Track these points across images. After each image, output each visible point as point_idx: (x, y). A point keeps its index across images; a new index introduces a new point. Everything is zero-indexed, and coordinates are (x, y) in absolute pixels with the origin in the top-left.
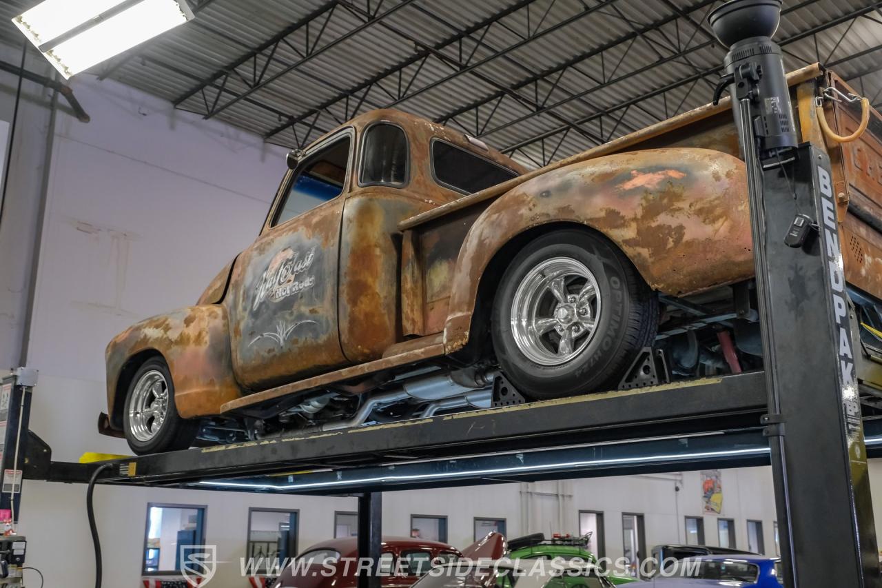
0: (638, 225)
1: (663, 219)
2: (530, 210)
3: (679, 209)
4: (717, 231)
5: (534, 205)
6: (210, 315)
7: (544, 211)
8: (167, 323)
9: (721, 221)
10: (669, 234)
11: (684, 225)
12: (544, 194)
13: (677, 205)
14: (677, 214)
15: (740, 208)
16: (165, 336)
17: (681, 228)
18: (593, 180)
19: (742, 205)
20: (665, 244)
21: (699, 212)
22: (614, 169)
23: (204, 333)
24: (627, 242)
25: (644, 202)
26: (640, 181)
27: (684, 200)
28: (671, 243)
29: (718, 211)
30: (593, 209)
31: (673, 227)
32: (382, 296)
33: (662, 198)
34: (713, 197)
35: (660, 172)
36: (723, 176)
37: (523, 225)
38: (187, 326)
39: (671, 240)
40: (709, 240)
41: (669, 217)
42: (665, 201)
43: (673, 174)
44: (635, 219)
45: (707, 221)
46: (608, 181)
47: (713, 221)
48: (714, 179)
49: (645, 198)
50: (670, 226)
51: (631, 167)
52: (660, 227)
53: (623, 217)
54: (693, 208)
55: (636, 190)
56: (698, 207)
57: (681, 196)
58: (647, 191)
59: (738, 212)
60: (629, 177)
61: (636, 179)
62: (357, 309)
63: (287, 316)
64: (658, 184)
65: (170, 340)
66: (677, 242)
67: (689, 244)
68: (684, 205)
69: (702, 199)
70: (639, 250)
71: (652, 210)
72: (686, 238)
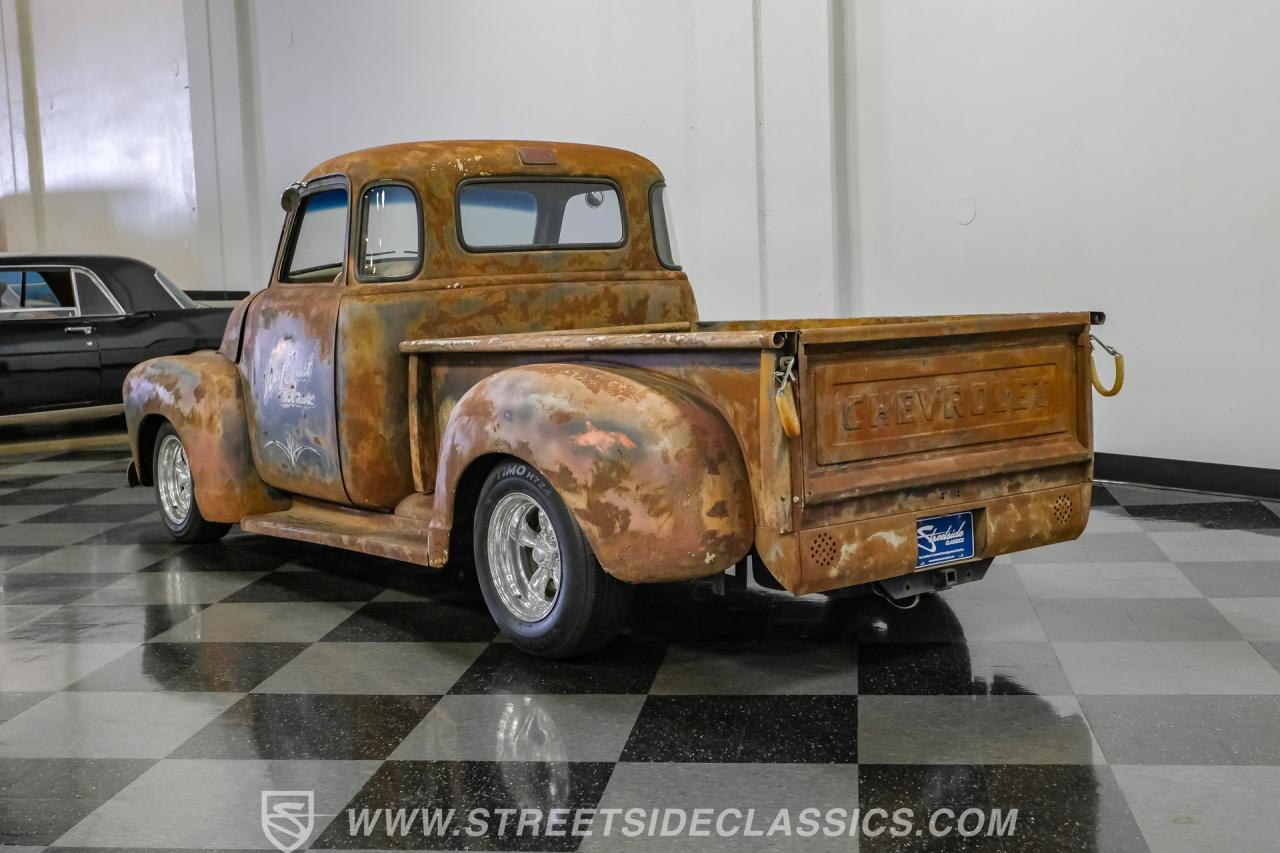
0: (588, 495)
1: (610, 496)
2: (495, 430)
3: (626, 490)
4: (661, 527)
5: (498, 425)
6: (221, 392)
7: (507, 438)
8: (177, 387)
9: (665, 515)
10: (617, 516)
11: (631, 510)
12: (507, 415)
13: (625, 483)
14: (624, 494)
15: (685, 504)
16: (176, 406)
17: (627, 513)
18: (551, 417)
19: (687, 500)
20: (613, 528)
21: (645, 499)
22: (571, 410)
23: (216, 418)
24: (578, 511)
25: (594, 468)
26: (592, 438)
27: (632, 479)
28: (618, 530)
29: (663, 503)
30: (549, 456)
31: (620, 509)
32: (387, 438)
33: (611, 470)
34: (658, 485)
35: (612, 434)
36: (672, 457)
37: (489, 447)
38: (198, 401)
39: (618, 524)
40: (652, 537)
41: (617, 496)
42: (614, 474)
43: (624, 441)
44: (585, 487)
45: (652, 512)
46: (565, 424)
47: (658, 514)
48: (662, 460)
49: (596, 464)
50: (617, 508)
51: (587, 413)
52: (608, 505)
53: (575, 481)
54: (639, 493)
55: (589, 450)
56: (644, 491)
57: (628, 472)
58: (597, 454)
59: (683, 508)
60: (582, 429)
61: (588, 434)
62: (358, 456)
63: (294, 432)
64: (609, 449)
65: (182, 414)
66: (624, 527)
67: (635, 534)
68: (631, 485)
69: (647, 484)
70: (590, 525)
71: (602, 482)
72: (632, 527)
